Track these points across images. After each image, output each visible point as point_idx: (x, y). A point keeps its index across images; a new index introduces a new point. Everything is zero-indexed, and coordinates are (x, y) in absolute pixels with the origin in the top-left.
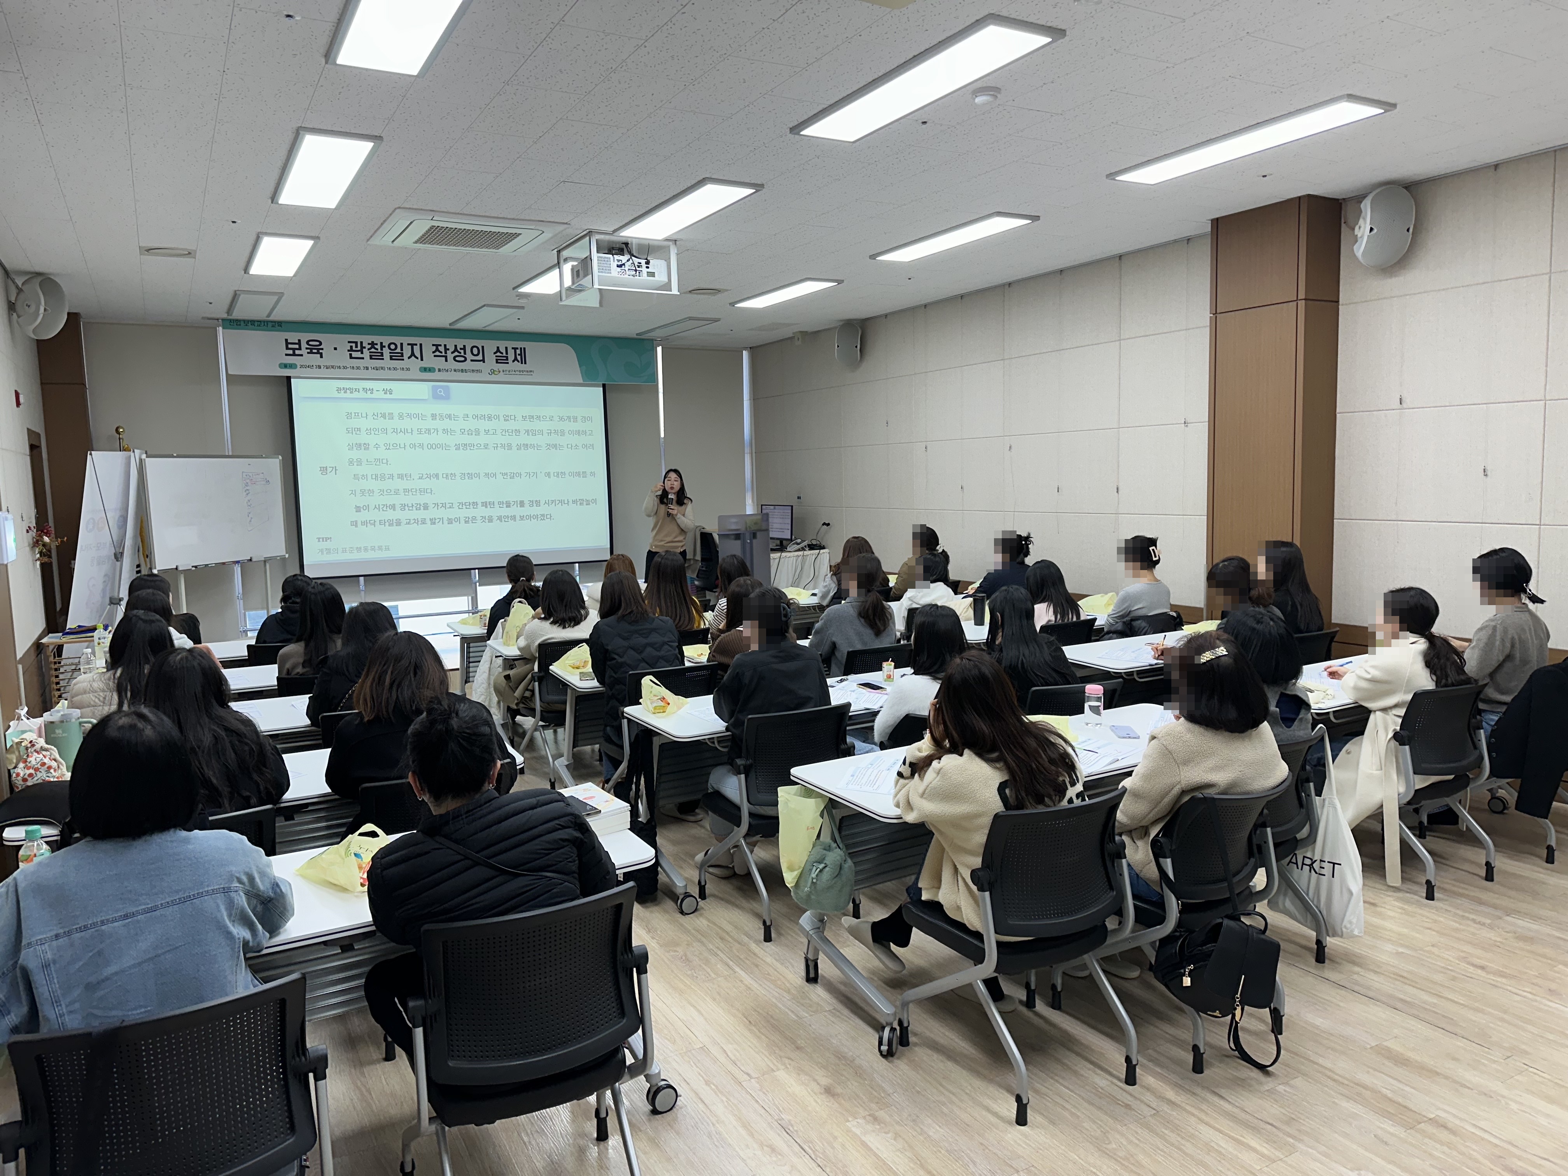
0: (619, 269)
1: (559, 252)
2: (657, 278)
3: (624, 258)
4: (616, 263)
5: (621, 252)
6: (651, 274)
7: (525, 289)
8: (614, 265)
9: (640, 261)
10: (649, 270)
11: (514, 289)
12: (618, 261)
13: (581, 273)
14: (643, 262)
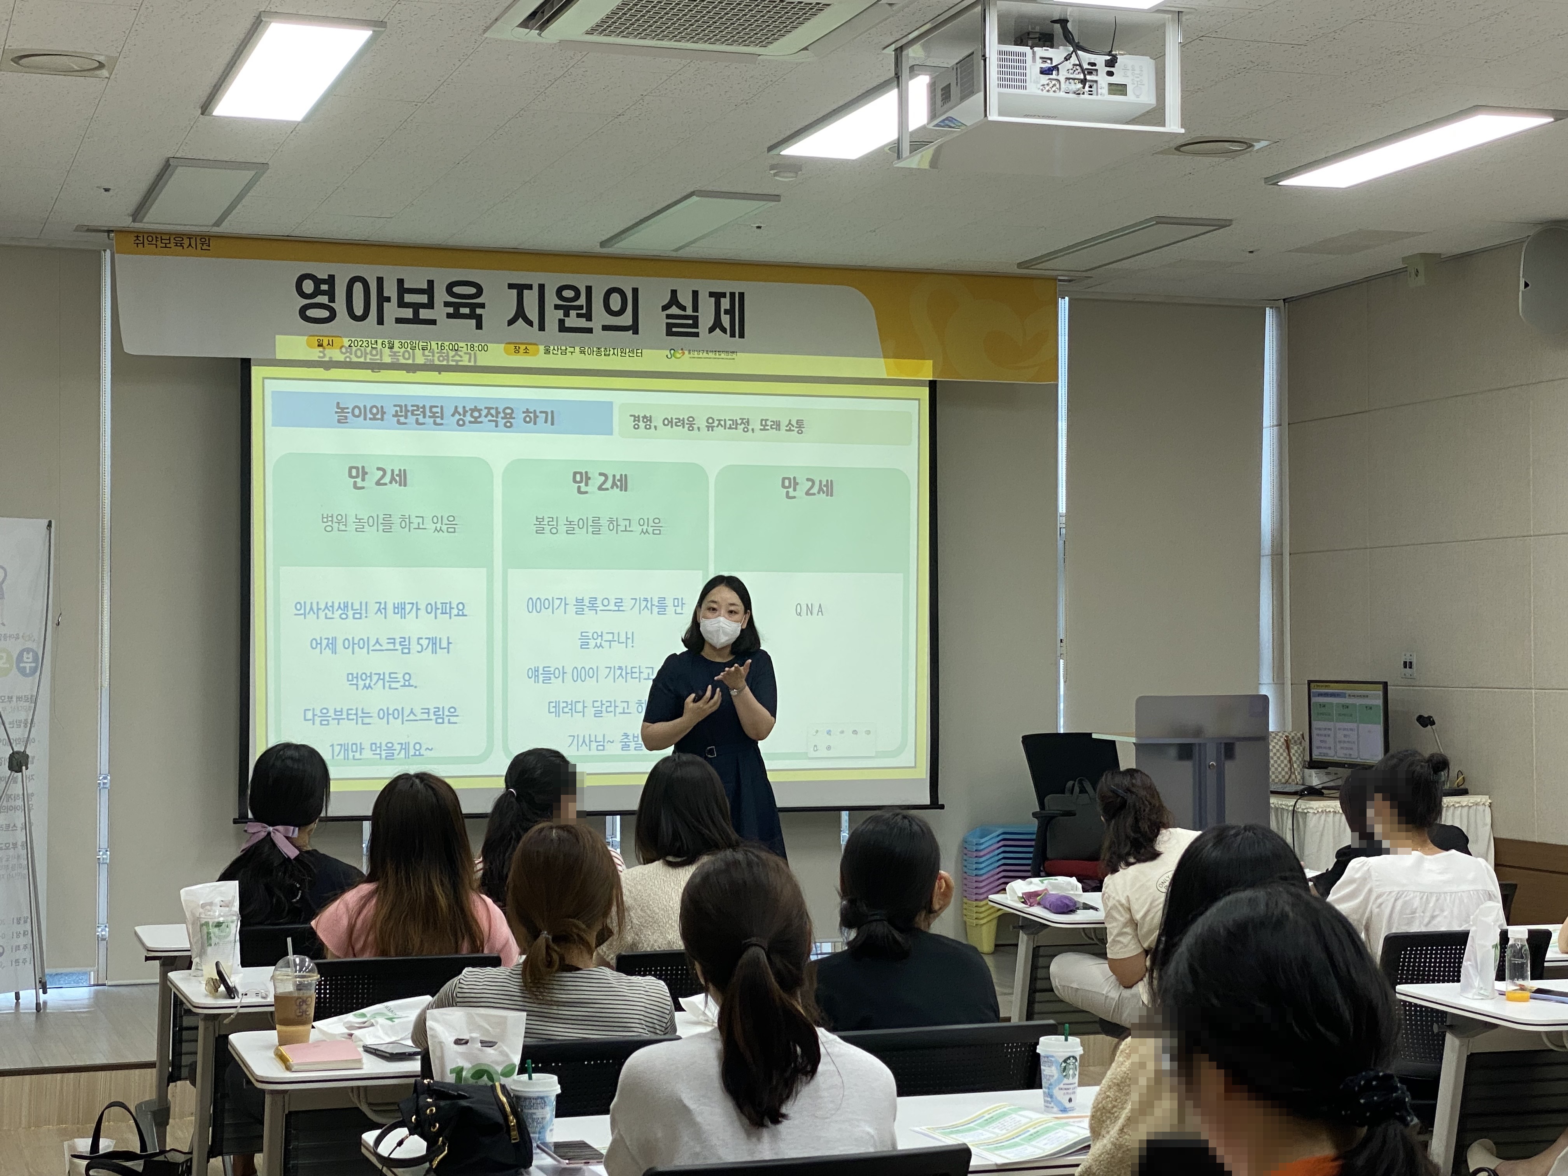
0: (1044, 79)
1: (899, 51)
2: (1131, 97)
3: (1057, 54)
4: (1039, 65)
5: (1046, 40)
6: (1119, 89)
7: (795, 150)
8: (1033, 68)
9: (1092, 58)
10: (1112, 80)
11: (770, 149)
12: (1044, 59)
13: (955, 91)
14: (1101, 60)
